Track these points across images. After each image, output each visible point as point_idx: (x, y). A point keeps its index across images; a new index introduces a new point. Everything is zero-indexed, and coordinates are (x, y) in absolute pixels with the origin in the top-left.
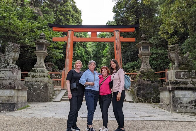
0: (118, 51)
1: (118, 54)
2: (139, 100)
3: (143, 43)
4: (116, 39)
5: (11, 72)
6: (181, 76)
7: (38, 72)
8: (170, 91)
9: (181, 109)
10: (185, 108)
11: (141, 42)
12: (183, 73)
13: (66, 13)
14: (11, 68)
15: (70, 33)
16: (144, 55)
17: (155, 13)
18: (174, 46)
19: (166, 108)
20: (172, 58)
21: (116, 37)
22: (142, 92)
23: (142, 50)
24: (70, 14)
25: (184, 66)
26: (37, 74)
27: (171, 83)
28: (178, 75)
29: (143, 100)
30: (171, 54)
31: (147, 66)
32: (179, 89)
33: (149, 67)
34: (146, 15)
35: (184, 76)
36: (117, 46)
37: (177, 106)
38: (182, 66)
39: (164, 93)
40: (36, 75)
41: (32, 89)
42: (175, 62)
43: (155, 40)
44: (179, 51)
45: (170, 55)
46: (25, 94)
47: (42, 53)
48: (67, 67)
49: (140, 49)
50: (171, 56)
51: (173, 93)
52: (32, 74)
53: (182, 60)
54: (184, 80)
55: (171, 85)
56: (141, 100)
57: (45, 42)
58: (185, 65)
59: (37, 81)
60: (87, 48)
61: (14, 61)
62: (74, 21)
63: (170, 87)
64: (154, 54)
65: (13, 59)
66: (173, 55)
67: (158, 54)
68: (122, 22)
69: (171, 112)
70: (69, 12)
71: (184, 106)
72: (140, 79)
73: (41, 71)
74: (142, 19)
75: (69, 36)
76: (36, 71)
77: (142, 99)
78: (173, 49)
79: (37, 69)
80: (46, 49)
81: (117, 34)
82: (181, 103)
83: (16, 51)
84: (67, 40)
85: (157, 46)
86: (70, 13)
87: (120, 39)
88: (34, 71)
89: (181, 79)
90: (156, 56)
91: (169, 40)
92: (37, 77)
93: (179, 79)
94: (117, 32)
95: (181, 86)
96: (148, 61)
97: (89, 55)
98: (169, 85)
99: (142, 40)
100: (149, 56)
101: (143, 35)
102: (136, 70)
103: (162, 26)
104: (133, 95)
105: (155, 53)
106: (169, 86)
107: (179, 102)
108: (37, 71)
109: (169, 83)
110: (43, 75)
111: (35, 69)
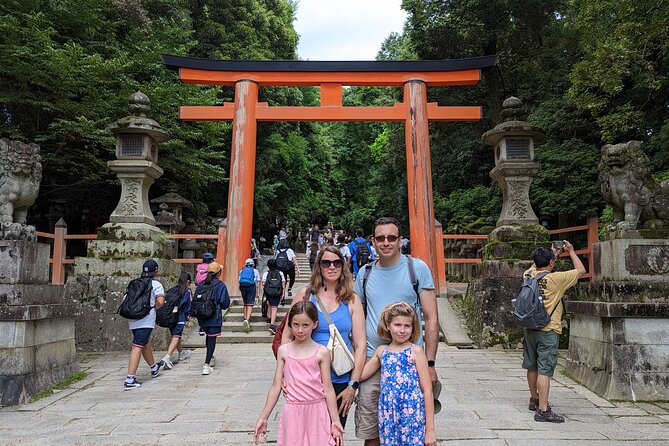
0: (418, 156)
1: (419, 169)
2: (491, 338)
3: (508, 129)
4: (412, 113)
5: (7, 252)
6: (650, 263)
7: (124, 237)
8: (605, 322)
9: (648, 389)
10: (662, 383)
11: (503, 125)
12: (656, 251)
13: (234, 13)
14: (8, 238)
15: (244, 89)
16: (512, 172)
17: (551, 11)
18: (625, 151)
19: (592, 382)
20: (615, 195)
21: (412, 105)
22: (502, 308)
23: (504, 155)
24: (249, 14)
25: (660, 223)
26: (120, 247)
27: (609, 290)
28: (635, 257)
29: (506, 338)
30: (612, 180)
31: (521, 214)
32: (640, 312)
33: (531, 216)
34: (520, 17)
35: (660, 263)
36: (414, 136)
37: (633, 378)
38: (653, 225)
39: (584, 324)
40: (116, 251)
41: (103, 301)
42: (628, 208)
43: (553, 113)
44: (641, 169)
45: (608, 182)
46: (67, 331)
47: (138, 169)
48: (233, 217)
49: (499, 149)
50: (613, 186)
51: (620, 327)
52: (103, 246)
53: (654, 201)
54: (658, 278)
55: (611, 296)
56: (501, 338)
57: (147, 127)
58: (662, 219)
59: (119, 274)
60: (314, 136)
61: (22, 209)
62: (265, 41)
63: (609, 304)
64: (548, 165)
65: (14, 202)
66: (619, 185)
67: (563, 167)
68: (434, 45)
69: (611, 401)
70: (245, 10)
71: (658, 377)
72: (497, 262)
73: (135, 235)
74: (508, 34)
75: (242, 102)
76: (118, 234)
77: (503, 334)
78: (618, 162)
79: (119, 227)
80: (153, 151)
81: (415, 93)
82: (648, 366)
83: (26, 171)
84: (235, 114)
85: (559, 136)
86: (250, 11)
87: (426, 112)
88: (109, 235)
89: (647, 273)
90: (557, 173)
91: (605, 118)
92: (119, 259)
93: (642, 274)
94: (416, 85)
95: (647, 301)
96: (527, 193)
97: (321, 161)
98: (603, 294)
99: (504, 118)
100: (530, 175)
101: (512, 100)
102: (484, 221)
103: (577, 67)
104: (472, 316)
105: (552, 162)
106: (602, 300)
107: (640, 361)
108: (119, 237)
109: (601, 287)
110: (143, 250)
111: (112, 229)
